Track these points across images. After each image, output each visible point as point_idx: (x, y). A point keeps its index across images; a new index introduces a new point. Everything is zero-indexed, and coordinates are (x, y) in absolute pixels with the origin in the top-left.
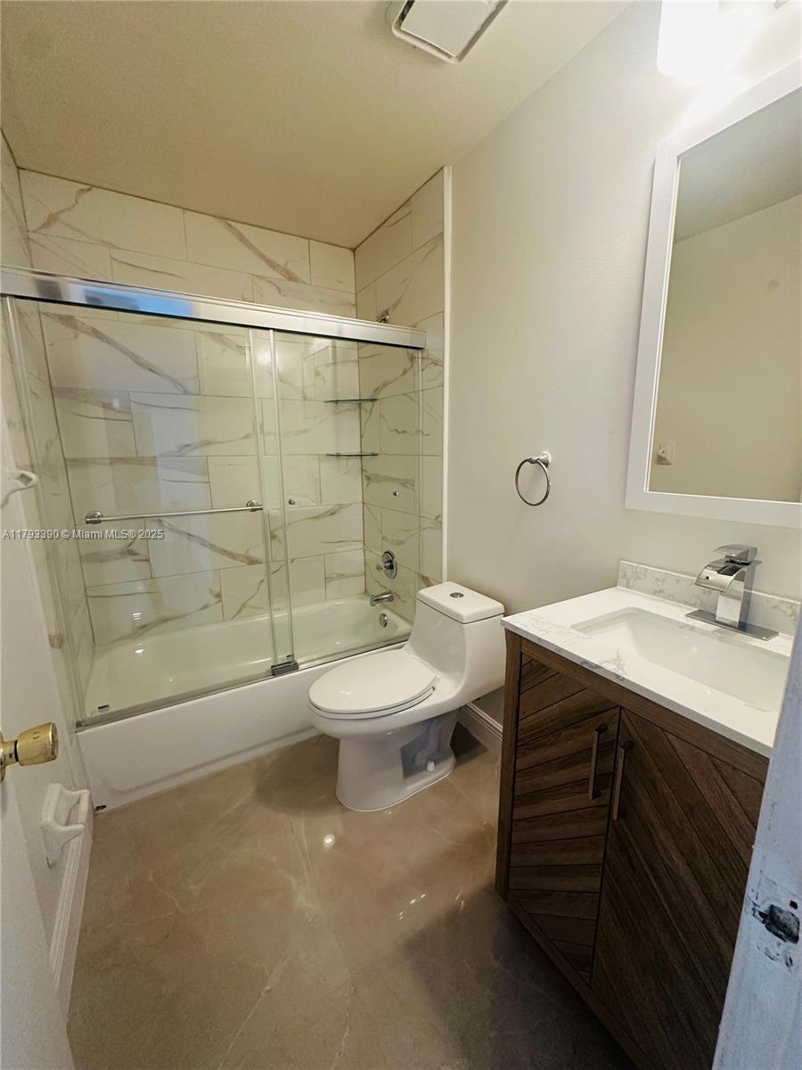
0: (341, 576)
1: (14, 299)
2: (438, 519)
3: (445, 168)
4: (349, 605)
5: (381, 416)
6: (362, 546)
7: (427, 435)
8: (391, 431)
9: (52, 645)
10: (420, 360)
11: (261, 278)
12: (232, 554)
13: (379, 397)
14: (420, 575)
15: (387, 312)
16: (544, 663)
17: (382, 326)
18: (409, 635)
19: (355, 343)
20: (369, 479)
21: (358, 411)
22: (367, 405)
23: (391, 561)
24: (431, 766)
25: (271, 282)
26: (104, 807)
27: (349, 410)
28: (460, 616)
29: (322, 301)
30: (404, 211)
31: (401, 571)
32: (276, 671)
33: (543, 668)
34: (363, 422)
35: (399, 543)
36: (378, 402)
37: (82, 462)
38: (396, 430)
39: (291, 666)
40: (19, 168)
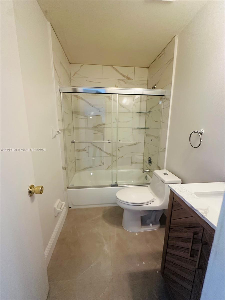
0: (136, 163)
1: (63, 93)
2: (165, 149)
3: (176, 36)
4: (137, 171)
5: (151, 117)
6: (143, 155)
7: (164, 122)
8: (153, 121)
9: (63, 169)
10: (163, 99)
11: (120, 80)
12: (107, 153)
13: (151, 111)
14: (157, 166)
15: (155, 85)
16: (180, 203)
17: (154, 90)
18: (150, 183)
19: (146, 96)
20: (146, 135)
21: (145, 116)
22: (148, 113)
23: (150, 160)
24: (151, 225)
25: (123, 81)
26: (71, 208)
27: (143, 115)
28: (164, 181)
29: (137, 84)
30: (163, 53)
31: (153, 164)
32: (112, 185)
33: (179, 205)
34: (147, 118)
35: (153, 155)
36: (150, 113)
37: (77, 128)
38: (155, 121)
39: (116, 185)
40: (70, 63)
